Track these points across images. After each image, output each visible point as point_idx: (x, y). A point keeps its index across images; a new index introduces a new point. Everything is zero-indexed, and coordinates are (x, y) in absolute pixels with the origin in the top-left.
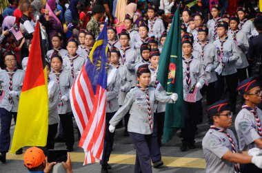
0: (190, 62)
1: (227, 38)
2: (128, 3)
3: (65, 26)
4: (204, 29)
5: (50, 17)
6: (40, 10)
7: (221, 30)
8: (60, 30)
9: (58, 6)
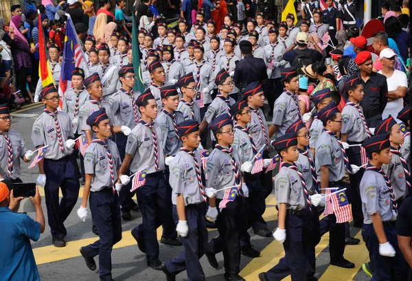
0: (201, 66)
1: (277, 43)
2: (108, 22)
3: (32, 45)
4: (254, 34)
5: (16, 36)
6: (4, 27)
7: (273, 36)
8: (27, 50)
9: (25, 23)
